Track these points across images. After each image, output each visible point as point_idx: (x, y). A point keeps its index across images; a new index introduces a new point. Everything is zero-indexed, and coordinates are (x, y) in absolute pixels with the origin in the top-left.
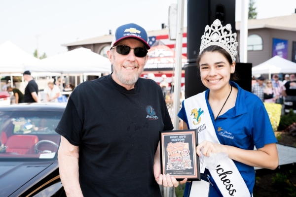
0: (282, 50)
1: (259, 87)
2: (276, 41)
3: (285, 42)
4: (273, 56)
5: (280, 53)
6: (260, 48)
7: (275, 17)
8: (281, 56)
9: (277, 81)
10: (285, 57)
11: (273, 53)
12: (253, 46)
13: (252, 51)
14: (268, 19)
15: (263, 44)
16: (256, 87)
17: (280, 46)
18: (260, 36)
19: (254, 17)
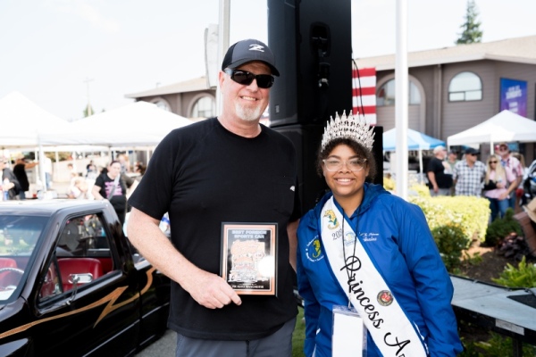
0: (517, 99)
1: (466, 168)
2: (507, 83)
3: (523, 85)
4: (500, 110)
5: (514, 105)
6: (478, 96)
7: (506, 40)
8: (516, 110)
9: (505, 156)
10: (523, 113)
11: (502, 105)
12: (464, 92)
13: (464, 101)
14: (492, 43)
15: (482, 90)
16: (462, 168)
17: (514, 93)
18: (478, 75)
19: (476, 40)
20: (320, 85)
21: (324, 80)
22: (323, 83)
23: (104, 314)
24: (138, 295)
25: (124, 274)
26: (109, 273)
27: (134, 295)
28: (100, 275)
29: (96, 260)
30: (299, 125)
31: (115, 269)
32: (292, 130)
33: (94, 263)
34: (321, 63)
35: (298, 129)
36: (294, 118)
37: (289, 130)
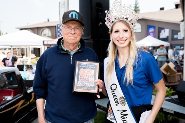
0: (152, 32)
2: (149, 27)
3: (154, 27)
4: (147, 36)
5: (151, 34)
6: (140, 31)
7: (149, 13)
8: (152, 36)
10: (154, 37)
11: (148, 34)
14: (144, 13)
15: (142, 29)
17: (151, 30)
18: (140, 23)
19: (138, 12)
20: (99, 25)
21: (101, 23)
22: (100, 24)
23: (16, 111)
24: (29, 103)
25: (23, 95)
26: (18, 95)
27: (27, 103)
28: (14, 96)
29: (12, 90)
30: (92, 40)
31: (20, 93)
32: (89, 41)
33: (11, 91)
34: (100, 17)
35: (91, 41)
36: (90, 37)
37: (88, 41)
